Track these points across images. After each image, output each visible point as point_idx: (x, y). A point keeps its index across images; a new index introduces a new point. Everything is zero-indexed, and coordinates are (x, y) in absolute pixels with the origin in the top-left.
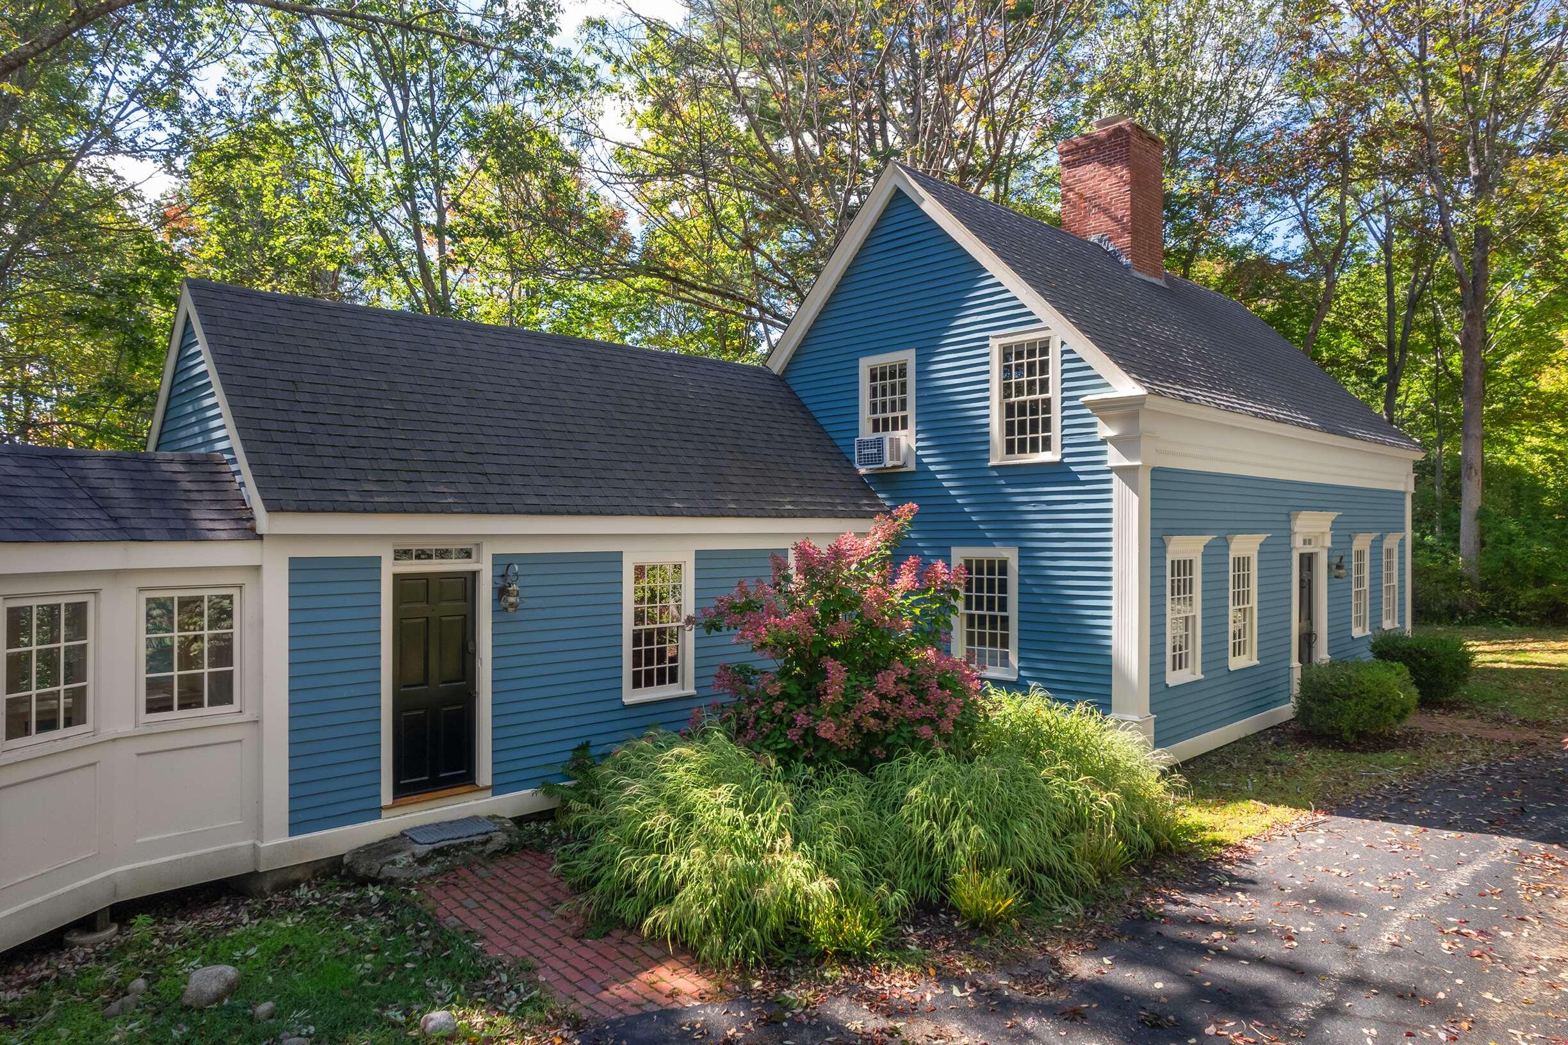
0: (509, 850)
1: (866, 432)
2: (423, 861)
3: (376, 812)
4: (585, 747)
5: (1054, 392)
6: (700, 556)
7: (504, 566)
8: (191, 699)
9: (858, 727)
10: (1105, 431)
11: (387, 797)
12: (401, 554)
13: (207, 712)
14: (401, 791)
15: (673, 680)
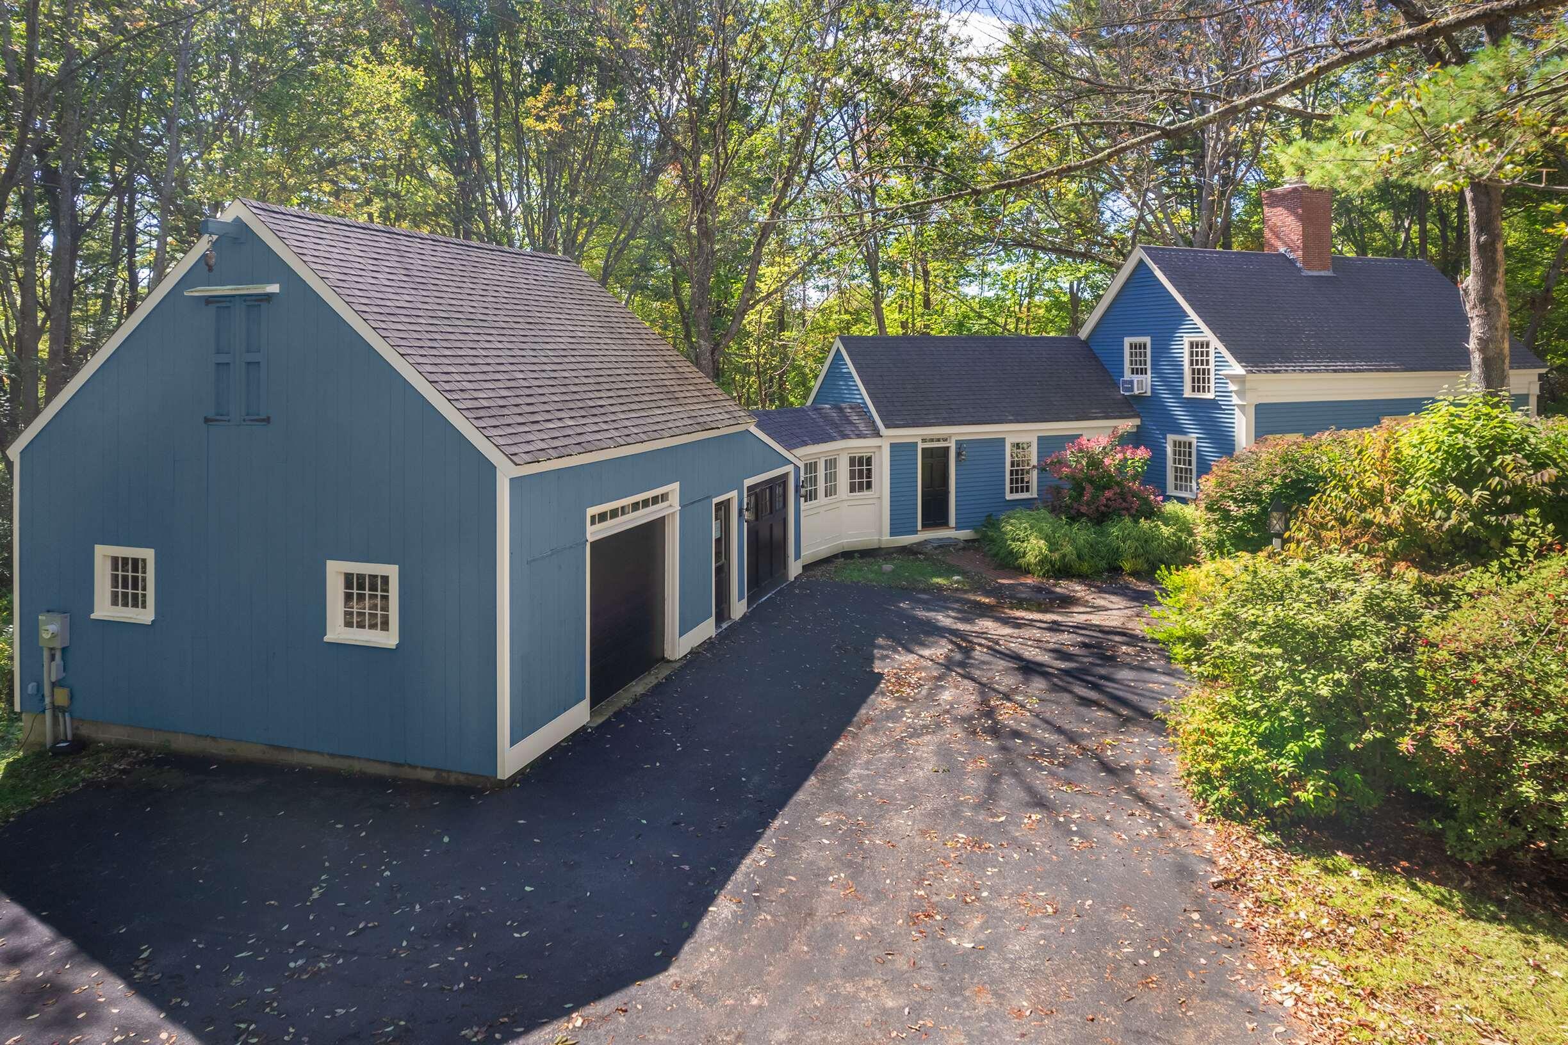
0: (964, 549)
1: (1128, 375)
2: (936, 548)
3: (916, 532)
4: (990, 516)
5: (1212, 366)
6: (1039, 438)
7: (959, 444)
8: (861, 489)
9: (1097, 510)
10: (1232, 387)
11: (919, 528)
12: (924, 441)
13: (866, 493)
14: (924, 526)
15: (1027, 491)
